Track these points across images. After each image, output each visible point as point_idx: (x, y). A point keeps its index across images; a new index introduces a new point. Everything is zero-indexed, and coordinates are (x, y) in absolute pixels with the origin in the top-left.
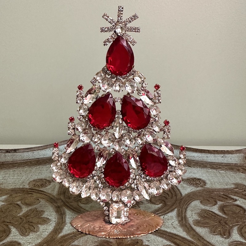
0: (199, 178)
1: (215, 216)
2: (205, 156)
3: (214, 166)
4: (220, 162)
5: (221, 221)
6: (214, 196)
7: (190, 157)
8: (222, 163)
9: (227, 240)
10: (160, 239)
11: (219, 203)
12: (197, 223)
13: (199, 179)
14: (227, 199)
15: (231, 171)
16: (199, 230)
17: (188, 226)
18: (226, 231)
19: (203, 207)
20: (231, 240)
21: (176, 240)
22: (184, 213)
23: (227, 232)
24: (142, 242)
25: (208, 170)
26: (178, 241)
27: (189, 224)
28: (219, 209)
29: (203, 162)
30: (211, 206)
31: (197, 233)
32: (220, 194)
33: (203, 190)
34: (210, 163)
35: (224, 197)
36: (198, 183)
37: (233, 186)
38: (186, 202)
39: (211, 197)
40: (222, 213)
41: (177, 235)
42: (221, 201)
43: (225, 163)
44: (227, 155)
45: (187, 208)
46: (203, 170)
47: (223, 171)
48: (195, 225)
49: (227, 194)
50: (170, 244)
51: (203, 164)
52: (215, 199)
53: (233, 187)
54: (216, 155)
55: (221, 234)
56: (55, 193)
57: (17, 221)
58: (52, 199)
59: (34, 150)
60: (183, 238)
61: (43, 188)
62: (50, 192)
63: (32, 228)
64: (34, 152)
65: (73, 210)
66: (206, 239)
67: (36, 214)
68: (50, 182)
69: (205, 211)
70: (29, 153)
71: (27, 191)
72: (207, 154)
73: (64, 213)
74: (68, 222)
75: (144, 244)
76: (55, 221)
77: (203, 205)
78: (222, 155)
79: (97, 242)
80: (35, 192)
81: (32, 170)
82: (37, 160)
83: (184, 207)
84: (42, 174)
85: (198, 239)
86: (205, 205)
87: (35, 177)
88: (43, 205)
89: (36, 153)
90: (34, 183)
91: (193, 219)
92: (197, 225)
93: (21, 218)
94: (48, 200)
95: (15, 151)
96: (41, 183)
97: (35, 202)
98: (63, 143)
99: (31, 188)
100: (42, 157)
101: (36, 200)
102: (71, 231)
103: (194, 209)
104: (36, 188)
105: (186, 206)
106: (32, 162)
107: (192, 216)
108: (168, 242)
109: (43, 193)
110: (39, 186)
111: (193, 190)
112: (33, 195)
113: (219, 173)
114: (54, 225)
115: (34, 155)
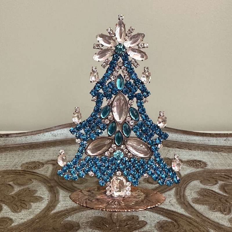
1: (215, 195)
2: (206, 139)
3: (216, 149)
4: (222, 145)
5: (221, 198)
6: (215, 176)
8: (225, 146)
9: (227, 216)
10: (157, 215)
11: (220, 183)
12: (197, 201)
13: (200, 161)
14: (228, 179)
16: (198, 207)
17: (187, 204)
18: (226, 208)
19: (203, 187)
20: (231, 216)
22: (182, 191)
23: (228, 209)
24: (138, 218)
25: (209, 153)
26: (175, 217)
27: (188, 202)
28: (219, 188)
30: (211, 185)
31: (195, 210)
32: (221, 174)
33: (203, 170)
34: (212, 146)
35: (226, 177)
36: (199, 165)
39: (211, 177)
40: (223, 192)
41: (175, 212)
42: (222, 181)
43: (228, 146)
44: (230, 138)
45: (185, 187)
46: (203, 152)
47: (226, 154)
48: (194, 203)
49: (229, 174)
50: (167, 219)
51: (204, 147)
52: (216, 179)
54: (219, 138)
55: (221, 211)
56: (48, 174)
57: (9, 199)
58: (45, 179)
59: (27, 135)
60: (181, 214)
61: (36, 170)
62: (43, 173)
63: (24, 206)
64: (27, 136)
65: (67, 189)
66: (205, 215)
67: (29, 193)
68: (43, 164)
69: (205, 190)
70: (22, 137)
71: (19, 172)
72: (209, 137)
73: (58, 192)
74: (61, 200)
75: (140, 219)
76: (48, 199)
77: (203, 184)
78: (225, 138)
79: (91, 218)
80: (28, 173)
81: (25, 154)
82: (30, 145)
83: (183, 186)
84: (35, 157)
85: (197, 215)
86: (205, 185)
87: (27, 160)
88: (35, 185)
89: (29, 137)
90: (27, 165)
91: (192, 198)
92: (195, 202)
93: (13, 197)
94: (41, 181)
95: (7, 135)
96: (34, 166)
97: (27, 183)
98: (57, 128)
99: (24, 170)
100: (35, 141)
101: (28, 181)
102: (65, 208)
103: (193, 188)
104: (28, 170)
105: (185, 185)
106: (24, 146)
107: (191, 194)
108: (165, 218)
109: (35, 174)
110: (32, 168)
111: (193, 171)
112: (25, 176)
113: (221, 155)
114: (47, 203)
115: (27, 140)
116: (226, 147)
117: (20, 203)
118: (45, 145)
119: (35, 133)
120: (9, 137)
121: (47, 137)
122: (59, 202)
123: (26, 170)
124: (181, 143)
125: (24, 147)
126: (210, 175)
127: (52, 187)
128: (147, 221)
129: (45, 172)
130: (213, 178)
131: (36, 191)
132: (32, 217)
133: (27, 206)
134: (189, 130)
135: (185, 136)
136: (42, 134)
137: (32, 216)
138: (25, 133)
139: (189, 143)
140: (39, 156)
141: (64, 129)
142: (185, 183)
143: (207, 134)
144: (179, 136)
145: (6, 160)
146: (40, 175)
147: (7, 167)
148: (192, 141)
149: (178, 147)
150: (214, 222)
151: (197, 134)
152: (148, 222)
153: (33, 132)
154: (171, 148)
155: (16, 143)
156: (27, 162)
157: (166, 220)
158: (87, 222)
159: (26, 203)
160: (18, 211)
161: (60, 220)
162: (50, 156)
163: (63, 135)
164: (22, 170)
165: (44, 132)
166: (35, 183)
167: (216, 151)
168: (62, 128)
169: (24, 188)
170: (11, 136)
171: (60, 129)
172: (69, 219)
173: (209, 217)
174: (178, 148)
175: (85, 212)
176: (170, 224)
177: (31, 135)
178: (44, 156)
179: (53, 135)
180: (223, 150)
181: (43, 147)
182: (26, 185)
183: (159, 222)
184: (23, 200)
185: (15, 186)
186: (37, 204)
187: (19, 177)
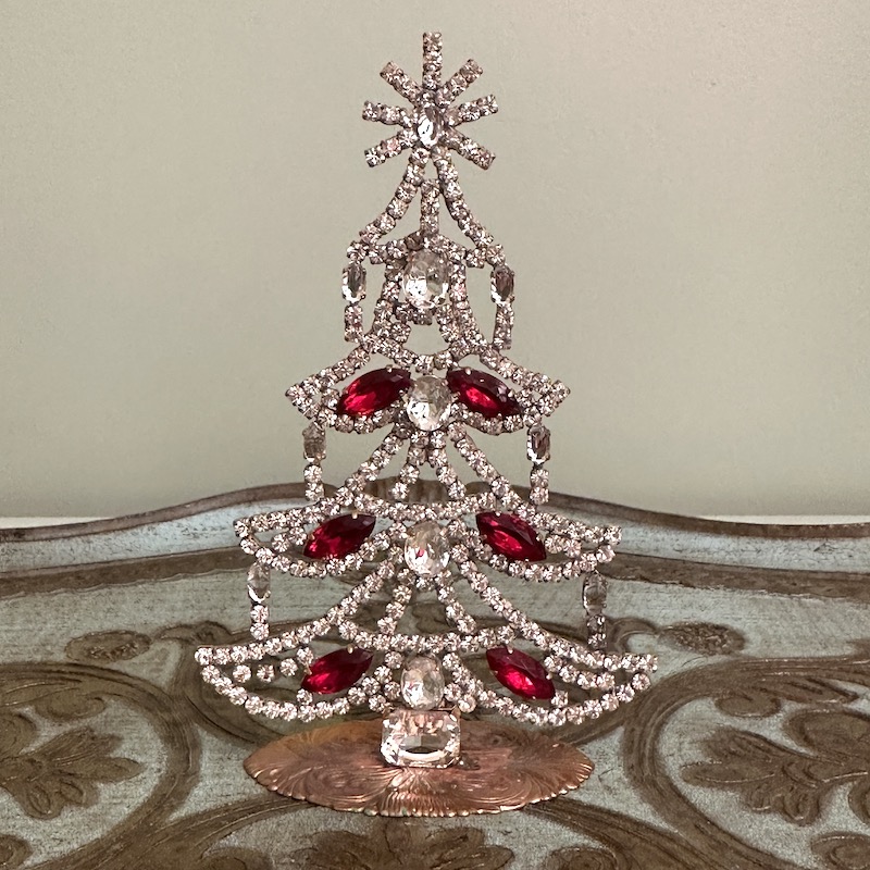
0: (718, 622)
1: (769, 751)
2: (750, 547)
3: (784, 582)
4: (807, 568)
5: (789, 765)
6: (772, 684)
7: (693, 551)
8: (815, 572)
9: (806, 831)
10: (550, 827)
11: (790, 707)
12: (698, 774)
13: (720, 628)
14: (820, 692)
15: (848, 601)
16: (701, 796)
17: (662, 786)
18: (805, 800)
19: (727, 722)
20: (820, 829)
21: (610, 830)
22: (649, 740)
23: (810, 800)
24: (484, 837)
25: (757, 596)
26: (618, 832)
27: (668, 778)
28: (785, 729)
29: (740, 570)
30: (756, 717)
31: (692, 807)
32: (798, 677)
33: (730, 662)
34: (768, 573)
35: (812, 685)
36: (716, 640)
37: (849, 650)
38: (664, 705)
39: (758, 685)
40: (797, 740)
41: (617, 815)
42: (799, 700)
43: (827, 573)
44: (835, 544)
45: (663, 723)
46: (736, 594)
47: (817, 601)
48: (688, 782)
49: (822, 675)
50: (586, 841)
51: (739, 576)
52: (775, 693)
53: (847, 653)
54: (794, 543)
55: (784, 811)
56: (165, 677)
57: (17, 770)
58: (152, 695)
59: (90, 534)
60: (638, 824)
61: (121, 661)
62: (144, 673)
63: (72, 793)
64: (92, 538)
65: (230, 733)
66: (725, 827)
67: (89, 747)
68: (146, 641)
69: (733, 734)
70: (73, 542)
71: (59, 671)
72: (758, 540)
73: (196, 745)
74: (206, 772)
75: (489, 842)
76: (159, 770)
77: (728, 713)
78: (817, 544)
79: (311, 837)
80: (91, 675)
81: (82, 602)
82: (103, 569)
83: (651, 721)
84: (120, 614)
85: (695, 826)
86: (733, 715)
87: (94, 626)
88: (115, 717)
89: (98, 542)
90: (88, 645)
91: (681, 762)
92: (694, 780)
93: (32, 761)
94: (135, 701)
95: (19, 534)
96: (115, 646)
97: (86, 709)
98: (201, 507)
99: (76, 662)
100: (121, 556)
101: (90, 702)
102: (219, 802)
103: (691, 727)
104: (93, 663)
105: (661, 717)
106: (81, 575)
107: (680, 750)
108: (582, 837)
109: (116, 677)
110: (104, 654)
111: (693, 665)
112: (80, 685)
113: (800, 605)
114: (155, 783)
115: (91, 551)
116: (820, 576)
117: (58, 785)
118: (159, 569)
119: (121, 525)
120: (25, 541)
121: (166, 538)
122: (198, 782)
123: (84, 663)
124: (655, 560)
125: (79, 578)
126: (756, 678)
127: (176, 724)
129: (151, 671)
130: (766, 690)
131: (116, 740)
132: (97, 834)
133: (82, 794)
134: (689, 515)
135: (674, 536)
136: (146, 528)
137: (100, 830)
139: (684, 562)
140: (133, 612)
141: (227, 510)
142: (660, 709)
143: (753, 528)
144: (650, 535)
145: (12, 624)
146: (135, 682)
147: (14, 650)
148: (696, 554)
149: (645, 575)
150: (757, 851)
151: (716, 528)
152: (519, 850)
153: (112, 520)
154: (620, 581)
155: (52, 563)
156: (88, 631)
157: (584, 845)
158: (297, 854)
159: (78, 783)
160: (49, 812)
161: (201, 844)
162: (172, 609)
163: (224, 531)
164: (71, 661)
165: (153, 523)
166: (115, 708)
169: (74, 727)
170: (30, 538)
171: (214, 509)
172: (234, 840)
173: (742, 835)
174: (643, 579)
175: (291, 816)
176: (600, 860)
177: (105, 532)
178: (151, 609)
179: (187, 533)
180: (809, 585)
181: (150, 577)
182: (81, 717)
183: (559, 851)
184: (70, 774)
185: (41, 722)
186: (120, 787)
187: (58, 688)
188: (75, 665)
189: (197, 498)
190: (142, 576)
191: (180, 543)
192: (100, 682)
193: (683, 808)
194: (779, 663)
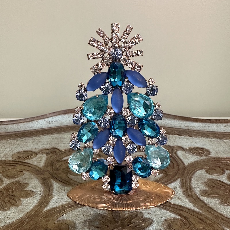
0: (201, 147)
1: (224, 186)
2: (206, 126)
3: (217, 135)
4: (223, 131)
6: (220, 165)
7: (190, 127)
10: (163, 211)
11: (228, 172)
12: (205, 193)
13: (202, 149)
16: (207, 200)
17: (195, 197)
19: (210, 177)
21: (182, 212)
22: (188, 183)
24: (143, 215)
25: (211, 139)
26: (184, 213)
27: (196, 195)
28: (228, 179)
29: (204, 132)
30: (218, 175)
31: (205, 204)
32: (227, 163)
33: (207, 159)
34: (212, 133)
36: (202, 152)
38: (190, 172)
39: (217, 165)
42: (229, 170)
45: (191, 177)
46: (205, 139)
47: (228, 141)
48: (202, 196)
51: (204, 134)
52: (222, 168)
54: (219, 124)
56: (41, 164)
58: (38, 170)
60: (190, 210)
61: (29, 160)
62: (35, 163)
63: (13, 202)
64: (20, 124)
65: (62, 182)
66: (217, 211)
67: (19, 187)
68: (36, 154)
69: (212, 180)
70: (15, 125)
71: (10, 163)
72: (209, 124)
73: (52, 186)
74: (55, 194)
75: (145, 217)
76: (40, 194)
77: (210, 174)
78: (225, 125)
79: (89, 216)
80: (19, 164)
81: (17, 142)
82: (23, 133)
83: (188, 177)
84: (28, 146)
85: (207, 210)
86: (211, 175)
87: (20, 149)
88: (27, 177)
89: (22, 125)
90: (18, 155)
91: (199, 190)
92: (204, 195)
93: (1, 192)
94: (33, 172)
96: (26, 155)
97: (18, 175)
98: (51, 115)
99: (15, 160)
100: (28, 129)
101: (19, 172)
102: (59, 205)
103: (200, 178)
104: (20, 160)
105: (190, 176)
106: (17, 134)
107: (198, 185)
109: (27, 165)
110: (23, 158)
111: (196, 159)
112: (16, 167)
113: (224, 142)
114: (39, 198)
115: (20, 128)
116: (227, 134)
117: (9, 199)
118: (39, 133)
119: (28, 120)
121: (41, 124)
122: (53, 198)
123: (17, 161)
124: (180, 130)
125: (16, 136)
126: (216, 163)
127: (45, 179)
128: (152, 218)
129: (37, 163)
130: (219, 167)
131: (27, 184)
132: (21, 216)
133: (16, 202)
135: (185, 123)
136: (35, 121)
137: (22, 214)
138: (18, 120)
139: (188, 130)
140: (32, 145)
141: (58, 116)
142: (189, 173)
143: (207, 120)
144: (178, 122)
146: (32, 166)
148: (191, 128)
149: (178, 133)
150: (228, 218)
151: (197, 120)
152: (154, 219)
153: (25, 119)
154: (171, 135)
156: (19, 151)
157: (174, 217)
158: (85, 222)
159: (15, 199)
160: (6, 208)
161: (54, 219)
162: (43, 144)
163: (58, 122)
164: (13, 160)
165: (37, 120)
166: (27, 174)
167: (218, 138)
168: (56, 115)
169: (14, 180)
170: (2, 124)
172: (65, 217)
174: (178, 135)
177: (24, 122)
178: (37, 144)
179: (47, 122)
180: (225, 136)
181: (37, 135)
182: (16, 177)
183: (167, 219)
184: (13, 196)
185: (4, 179)
186: (28, 200)
187: (9, 168)
188: (14, 161)
189: (50, 112)
190: (35, 135)
191: (45, 125)
192: (22, 166)
193: (203, 204)
194: (221, 159)
